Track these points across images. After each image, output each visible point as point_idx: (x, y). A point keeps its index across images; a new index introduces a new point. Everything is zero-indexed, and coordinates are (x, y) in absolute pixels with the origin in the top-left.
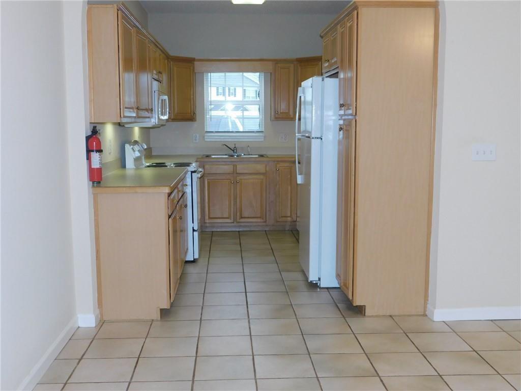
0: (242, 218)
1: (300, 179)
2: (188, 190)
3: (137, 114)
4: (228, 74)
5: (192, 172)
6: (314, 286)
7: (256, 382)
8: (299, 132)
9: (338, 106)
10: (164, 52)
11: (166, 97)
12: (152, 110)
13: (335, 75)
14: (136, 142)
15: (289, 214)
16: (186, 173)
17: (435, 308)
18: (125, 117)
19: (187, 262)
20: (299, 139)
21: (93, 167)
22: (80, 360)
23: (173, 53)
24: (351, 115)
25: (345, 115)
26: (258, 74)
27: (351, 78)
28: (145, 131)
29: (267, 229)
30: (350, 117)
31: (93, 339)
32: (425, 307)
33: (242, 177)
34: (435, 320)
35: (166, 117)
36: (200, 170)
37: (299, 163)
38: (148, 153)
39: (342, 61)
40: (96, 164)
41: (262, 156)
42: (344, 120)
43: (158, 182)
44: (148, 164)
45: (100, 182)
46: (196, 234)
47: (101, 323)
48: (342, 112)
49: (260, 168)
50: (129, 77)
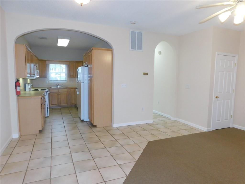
0: (61, 104)
1: (78, 93)
2: (46, 97)
3: (31, 75)
4: (56, 65)
5: (47, 92)
6: (83, 121)
7: (69, 147)
8: (77, 81)
9: (88, 74)
10: (37, 58)
11: (38, 71)
12: (35, 74)
13: (87, 66)
14: (29, 84)
15: (74, 103)
16: (45, 92)
17: (113, 124)
18: (27, 76)
19: (46, 117)
20: (77, 83)
21: (17, 91)
22: (15, 147)
23: (39, 58)
24: (92, 76)
25: (90, 76)
26: (65, 65)
27: (92, 67)
28: (31, 80)
29: (68, 107)
30: (92, 77)
31: (18, 141)
32: (111, 124)
33: (61, 93)
34: (114, 127)
35: (38, 77)
36: (49, 91)
37: (78, 89)
38: (32, 87)
39: (89, 62)
40: (18, 90)
41: (66, 87)
42: (90, 78)
43: (36, 95)
44: (33, 90)
45: (19, 95)
46: (48, 109)
47: (20, 136)
48: (89, 76)
49: (66, 90)
50: (28, 65)
